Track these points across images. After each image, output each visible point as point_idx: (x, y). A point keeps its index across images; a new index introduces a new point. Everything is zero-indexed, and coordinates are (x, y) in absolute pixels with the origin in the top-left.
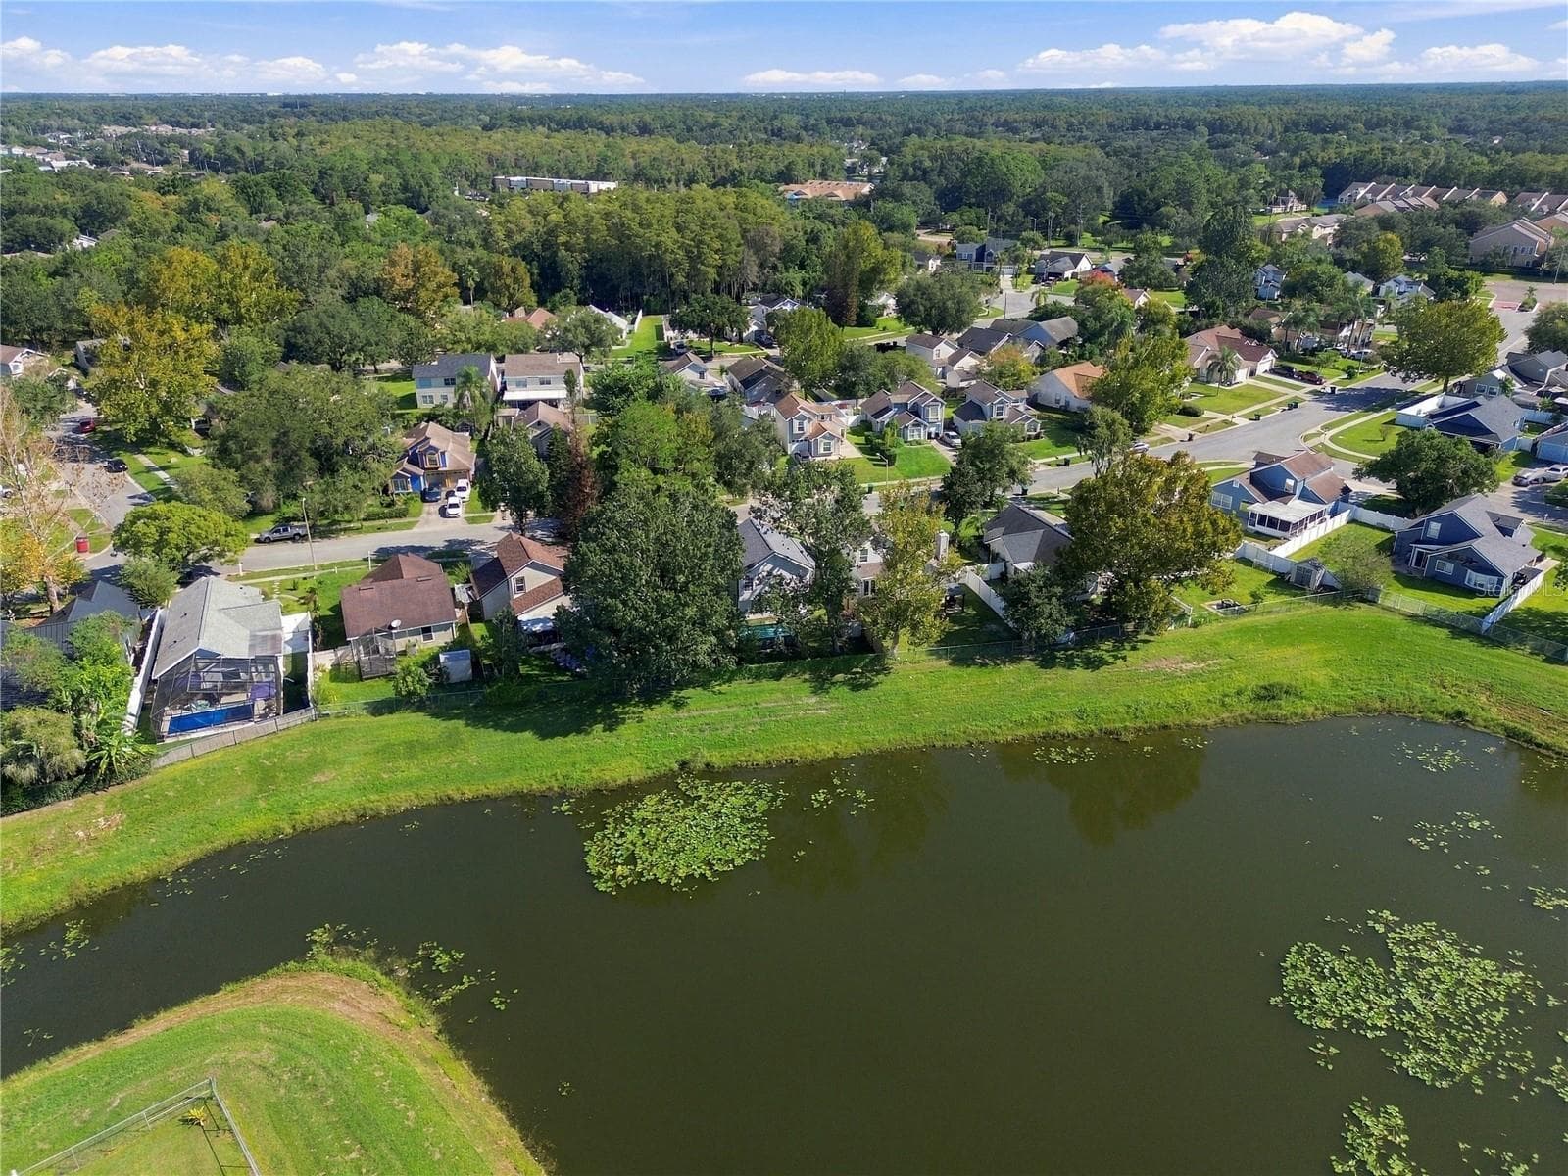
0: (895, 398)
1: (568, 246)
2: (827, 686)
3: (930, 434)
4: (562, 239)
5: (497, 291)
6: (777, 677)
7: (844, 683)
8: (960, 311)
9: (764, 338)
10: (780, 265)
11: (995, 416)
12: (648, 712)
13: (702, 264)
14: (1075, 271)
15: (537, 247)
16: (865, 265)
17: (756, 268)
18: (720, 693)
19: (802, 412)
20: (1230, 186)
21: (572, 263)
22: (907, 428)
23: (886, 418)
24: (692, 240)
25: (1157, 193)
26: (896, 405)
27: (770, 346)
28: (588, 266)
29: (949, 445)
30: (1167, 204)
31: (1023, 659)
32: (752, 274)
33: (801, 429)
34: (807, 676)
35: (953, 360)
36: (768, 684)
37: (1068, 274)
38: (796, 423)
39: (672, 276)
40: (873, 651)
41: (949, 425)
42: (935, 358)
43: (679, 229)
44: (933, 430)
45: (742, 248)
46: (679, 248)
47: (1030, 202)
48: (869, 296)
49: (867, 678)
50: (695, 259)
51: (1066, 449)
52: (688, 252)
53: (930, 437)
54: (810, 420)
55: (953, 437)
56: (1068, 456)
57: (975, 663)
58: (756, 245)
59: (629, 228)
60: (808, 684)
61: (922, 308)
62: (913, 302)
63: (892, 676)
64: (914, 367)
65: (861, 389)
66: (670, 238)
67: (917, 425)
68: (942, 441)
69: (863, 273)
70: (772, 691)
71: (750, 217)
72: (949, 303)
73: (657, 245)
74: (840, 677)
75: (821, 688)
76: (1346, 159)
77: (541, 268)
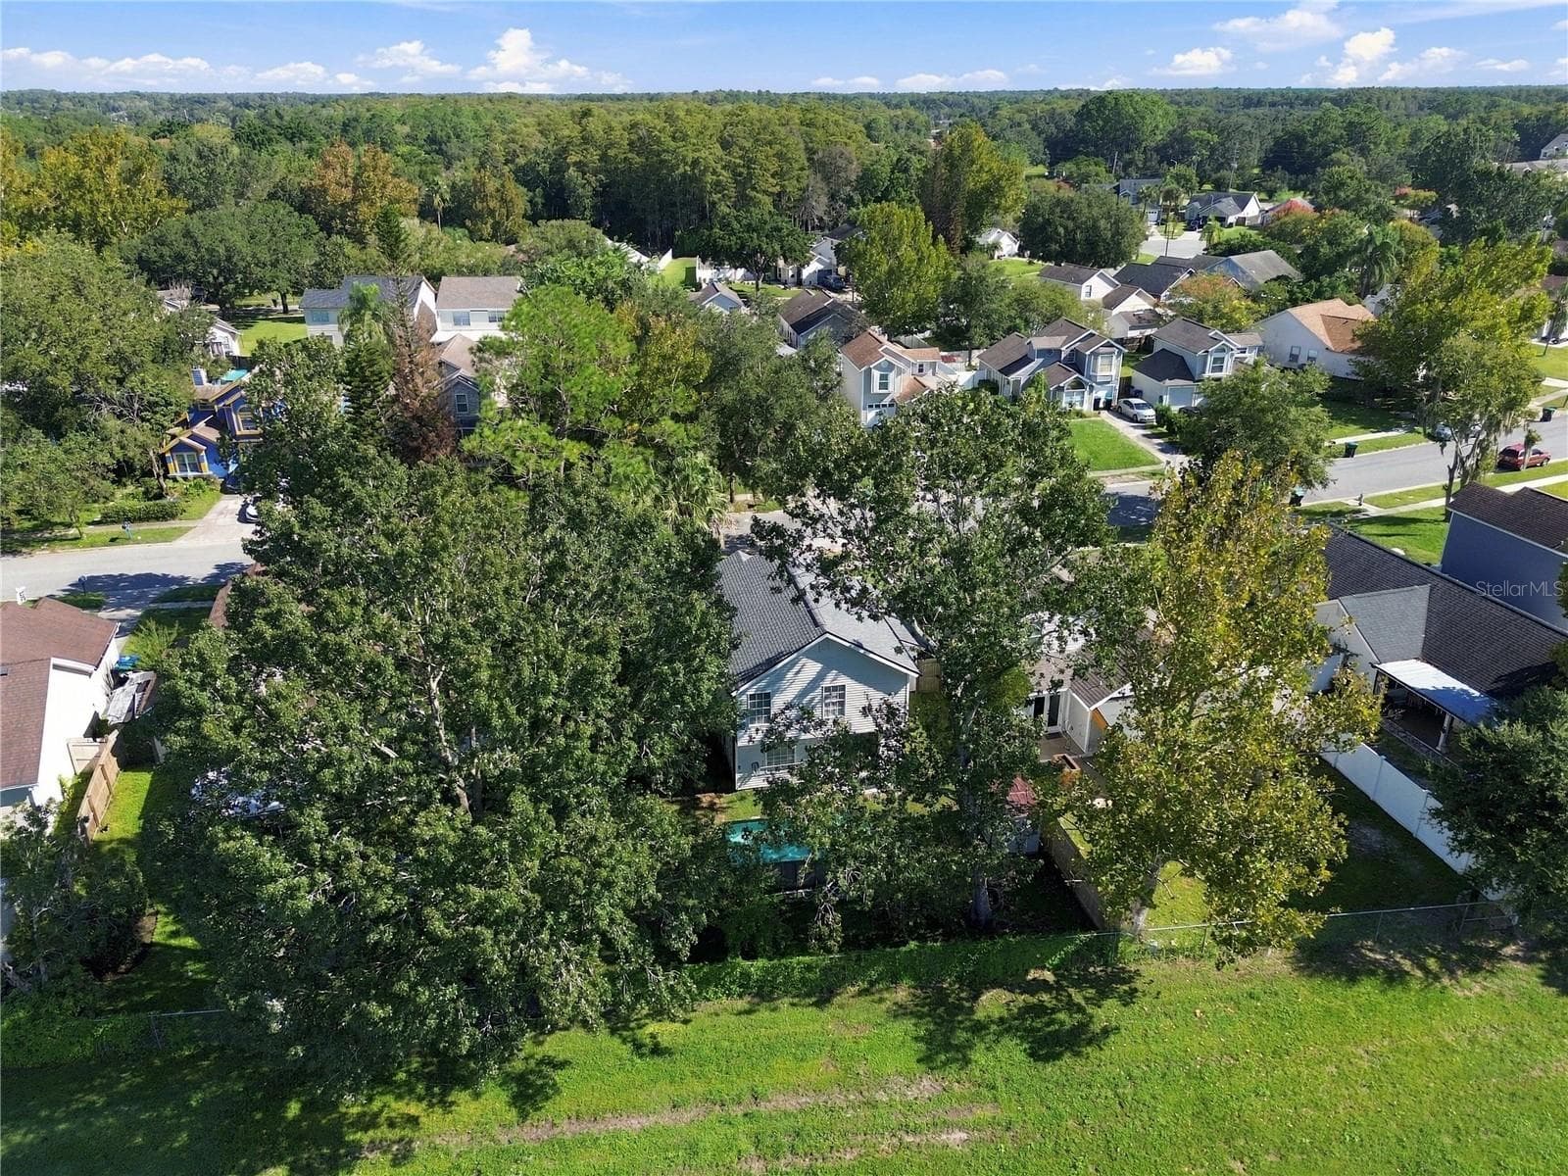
0: (1040, 343)
1: (579, 166)
2: (961, 1036)
3: (1097, 401)
4: (573, 158)
5: (478, 216)
6: (822, 994)
7: (1005, 1026)
8: (1118, 233)
9: (831, 279)
10: (857, 198)
11: (1208, 374)
12: (433, 1120)
13: (754, 189)
14: (1241, 215)
15: (544, 167)
16: (972, 183)
17: (824, 200)
18: (657, 1050)
19: (887, 357)
20: (1400, 140)
21: (583, 186)
22: (1061, 389)
23: (1022, 375)
24: (741, 157)
25: (1321, 138)
26: (1042, 353)
27: (839, 290)
28: (603, 192)
29: (1133, 419)
30: (1336, 150)
31: (1493, 955)
32: (820, 206)
33: (884, 386)
34: (902, 994)
35: (1111, 302)
36: (790, 1018)
37: (1231, 219)
38: (876, 374)
39: (714, 204)
40: (1087, 925)
41: (1127, 388)
42: (1083, 297)
43: (726, 145)
44: (1102, 394)
45: (807, 172)
46: (724, 168)
47: (1165, 147)
48: (977, 231)
49: (1072, 1007)
50: (744, 181)
51: (1347, 430)
52: (736, 174)
53: (1096, 407)
54: (900, 372)
55: (1138, 406)
56: (1350, 440)
57: (1370, 969)
58: (823, 167)
59: (658, 142)
60: (908, 1024)
61: (1061, 230)
62: (1048, 222)
63: (1143, 1004)
64: (1060, 301)
65: (978, 334)
66: (711, 154)
67: (1079, 385)
68: (1120, 414)
69: (972, 193)
70: (802, 1049)
71: (819, 134)
72: (1102, 223)
73: (695, 163)
74: (993, 1003)
75: (948, 1046)
76: (1527, 119)
77: (546, 196)
